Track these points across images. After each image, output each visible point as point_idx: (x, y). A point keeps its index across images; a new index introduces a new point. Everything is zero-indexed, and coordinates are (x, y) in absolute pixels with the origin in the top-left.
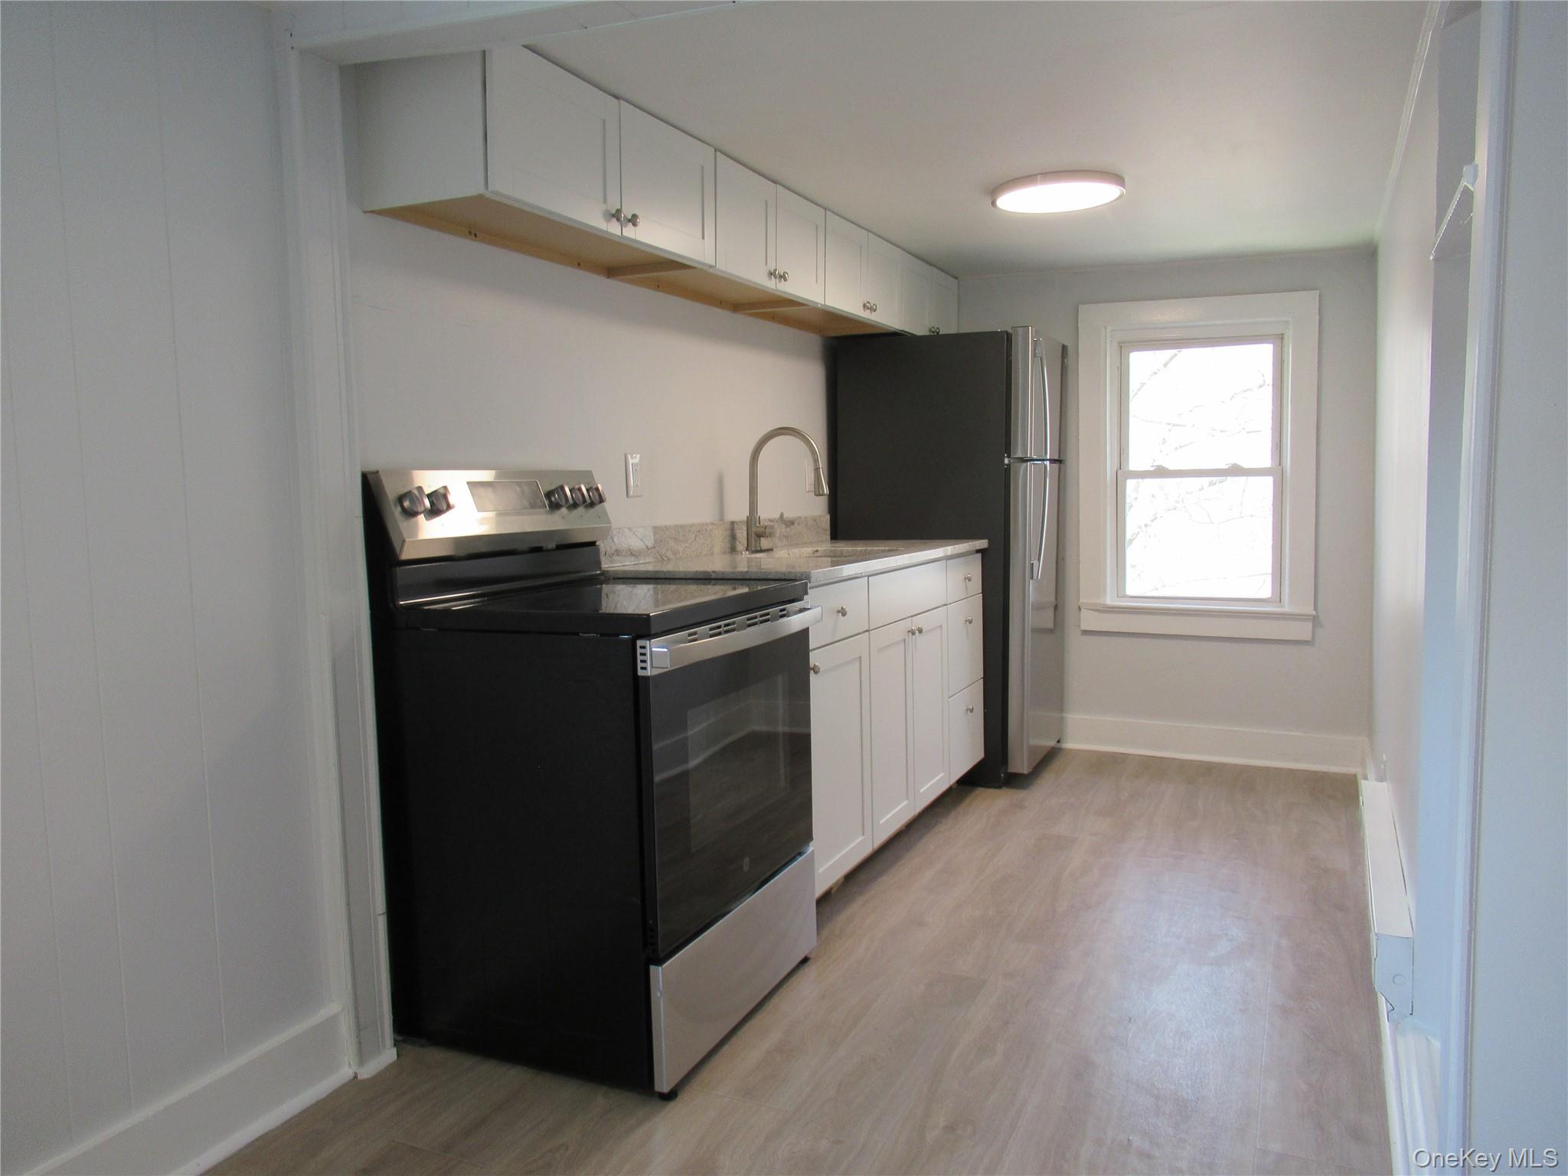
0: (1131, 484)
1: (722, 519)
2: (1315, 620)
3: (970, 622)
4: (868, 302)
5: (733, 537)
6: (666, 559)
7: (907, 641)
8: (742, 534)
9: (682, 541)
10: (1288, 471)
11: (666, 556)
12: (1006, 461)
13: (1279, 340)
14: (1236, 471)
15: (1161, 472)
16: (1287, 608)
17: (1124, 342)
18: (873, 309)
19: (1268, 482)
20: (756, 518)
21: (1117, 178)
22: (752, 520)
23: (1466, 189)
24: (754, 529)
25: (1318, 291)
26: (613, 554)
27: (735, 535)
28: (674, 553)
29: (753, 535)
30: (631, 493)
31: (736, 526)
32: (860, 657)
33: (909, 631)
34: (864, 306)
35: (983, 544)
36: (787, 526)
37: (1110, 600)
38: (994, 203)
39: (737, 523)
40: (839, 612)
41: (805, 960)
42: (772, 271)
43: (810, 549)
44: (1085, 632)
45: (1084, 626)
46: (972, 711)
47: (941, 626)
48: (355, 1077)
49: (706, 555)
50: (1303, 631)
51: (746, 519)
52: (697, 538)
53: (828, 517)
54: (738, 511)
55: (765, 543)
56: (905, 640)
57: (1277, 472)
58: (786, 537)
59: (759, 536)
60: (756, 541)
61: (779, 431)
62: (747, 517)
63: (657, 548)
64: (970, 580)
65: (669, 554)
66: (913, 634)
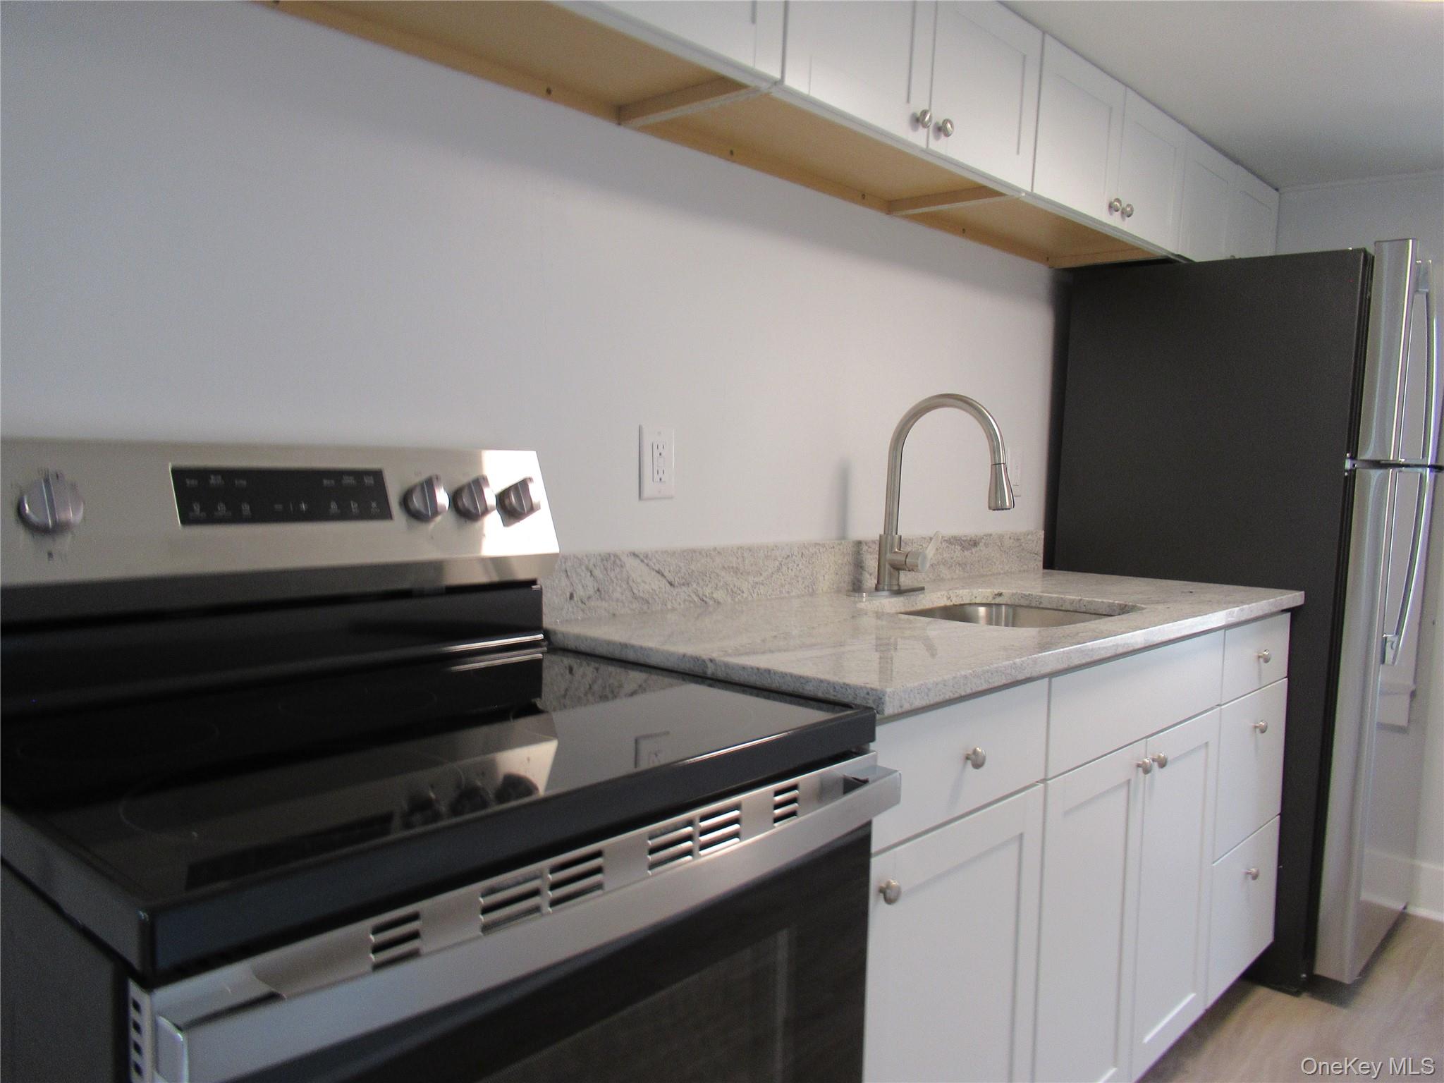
1: (843, 537)
3: (1263, 731)
4: (1118, 200)
5: (859, 565)
6: (711, 602)
7: (1132, 783)
8: (871, 563)
9: (748, 573)
11: (712, 598)
12: (1348, 465)
18: (1126, 214)
20: (893, 538)
22: (889, 540)
24: (889, 556)
26: (589, 598)
27: (862, 562)
28: (732, 593)
29: (887, 566)
30: (647, 492)
31: (865, 548)
32: (1021, 835)
33: (1139, 766)
34: (1111, 206)
35: (1295, 598)
36: (964, 548)
39: (866, 544)
40: (967, 758)
42: (919, 114)
43: (989, 590)
46: (1255, 877)
47: (1207, 744)
49: (798, 597)
51: (878, 538)
52: (784, 568)
53: (1041, 534)
54: (868, 525)
55: (906, 579)
56: (1129, 782)
58: (962, 565)
59: (897, 568)
60: (891, 575)
61: (941, 400)
62: (880, 536)
63: (695, 585)
64: (1267, 661)
65: (719, 595)
66: (1147, 770)
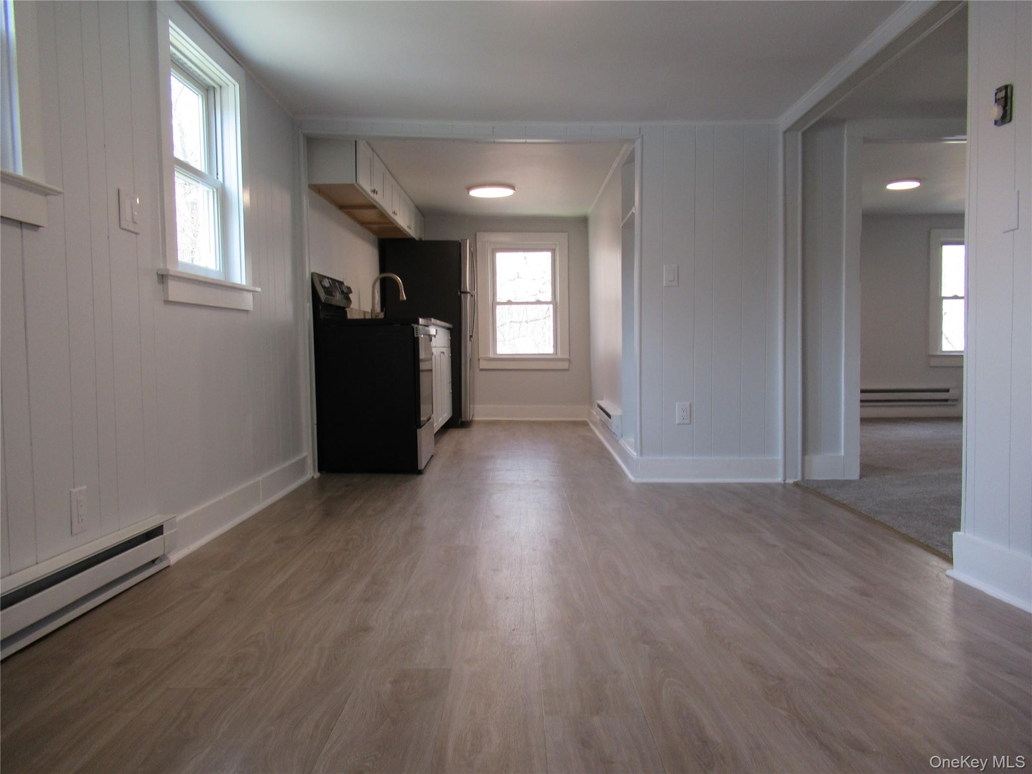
0: (498, 307)
1: (360, 310)
2: (569, 361)
7: (441, 356)
10: (558, 302)
12: (459, 293)
13: (553, 251)
14: (538, 302)
15: (509, 303)
16: (559, 356)
17: (495, 249)
19: (551, 306)
21: (512, 187)
22: (373, 310)
23: (633, 212)
24: (374, 314)
25: (567, 234)
31: (365, 313)
33: (441, 352)
35: (451, 326)
37: (491, 355)
38: (468, 193)
41: (432, 456)
44: (482, 370)
45: (481, 367)
46: (451, 393)
48: (313, 477)
50: (565, 365)
57: (554, 302)
64: (449, 340)
